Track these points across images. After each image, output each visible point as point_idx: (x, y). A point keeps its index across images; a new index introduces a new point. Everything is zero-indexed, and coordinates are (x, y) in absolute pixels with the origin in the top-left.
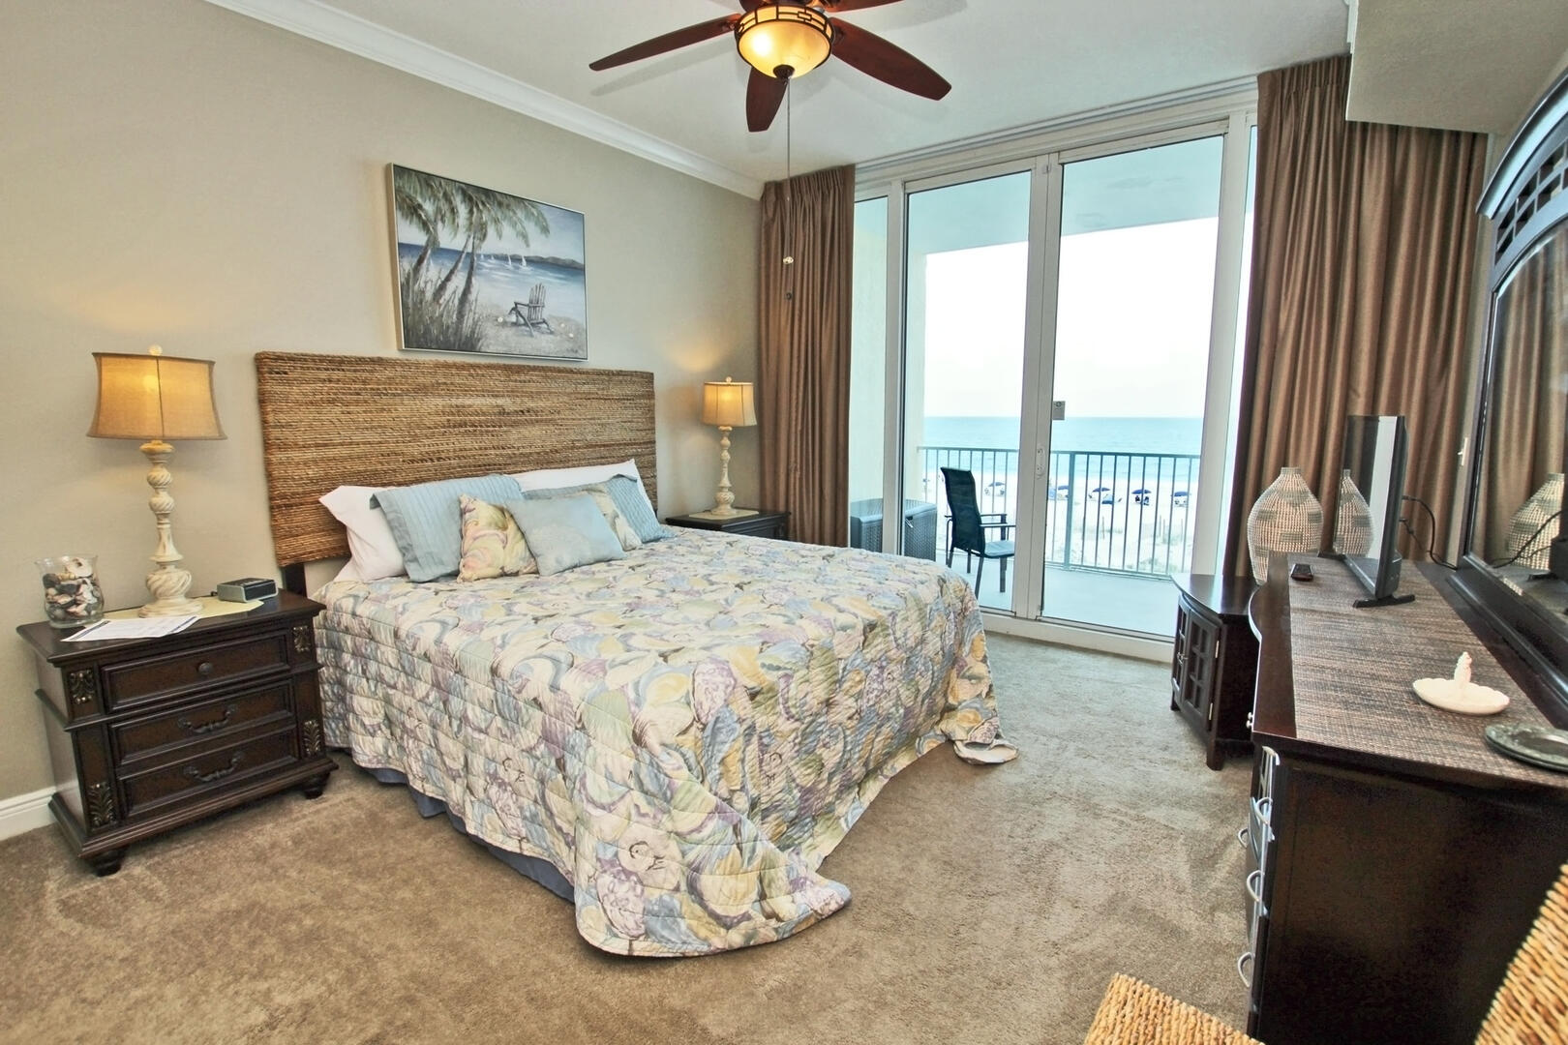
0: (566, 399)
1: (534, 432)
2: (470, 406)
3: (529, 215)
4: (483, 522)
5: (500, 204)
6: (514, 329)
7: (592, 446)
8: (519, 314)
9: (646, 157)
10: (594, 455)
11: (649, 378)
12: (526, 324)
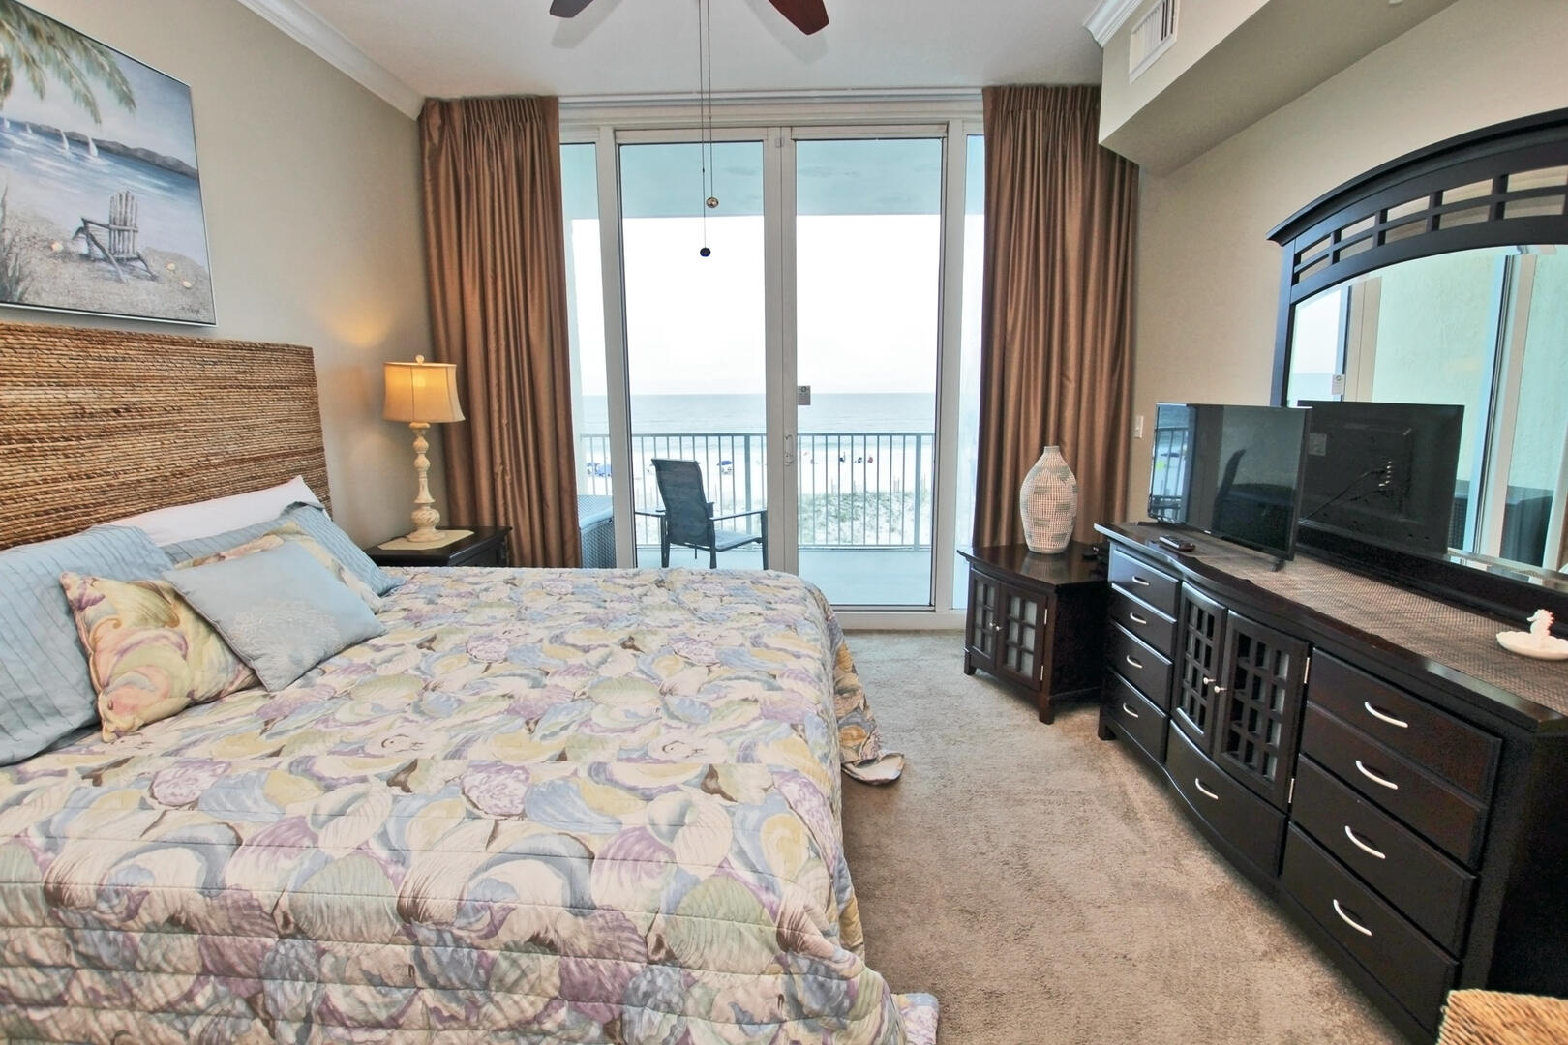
0: (189, 388)
1: (143, 445)
2: (14, 404)
3: (96, 68)
4: (129, 619)
5: (34, 32)
6: (86, 266)
7: (236, 461)
8: (92, 239)
9: (275, 24)
10: (242, 475)
11: (306, 355)
12: (106, 260)
